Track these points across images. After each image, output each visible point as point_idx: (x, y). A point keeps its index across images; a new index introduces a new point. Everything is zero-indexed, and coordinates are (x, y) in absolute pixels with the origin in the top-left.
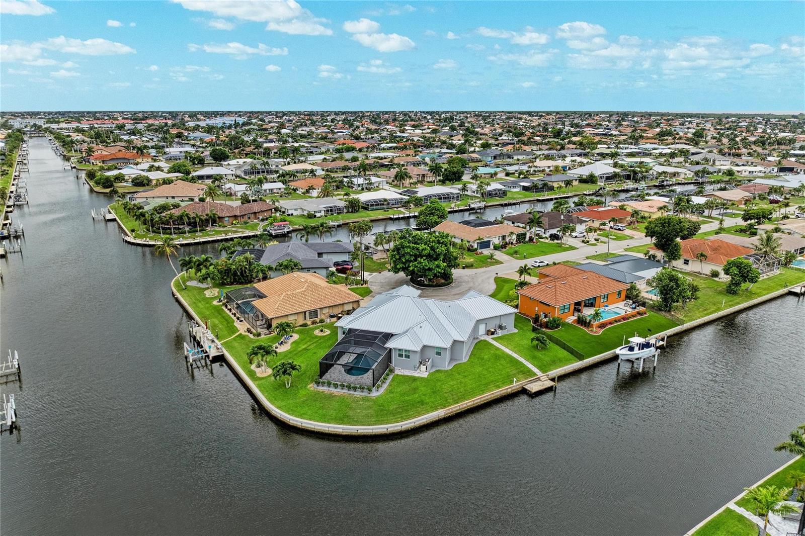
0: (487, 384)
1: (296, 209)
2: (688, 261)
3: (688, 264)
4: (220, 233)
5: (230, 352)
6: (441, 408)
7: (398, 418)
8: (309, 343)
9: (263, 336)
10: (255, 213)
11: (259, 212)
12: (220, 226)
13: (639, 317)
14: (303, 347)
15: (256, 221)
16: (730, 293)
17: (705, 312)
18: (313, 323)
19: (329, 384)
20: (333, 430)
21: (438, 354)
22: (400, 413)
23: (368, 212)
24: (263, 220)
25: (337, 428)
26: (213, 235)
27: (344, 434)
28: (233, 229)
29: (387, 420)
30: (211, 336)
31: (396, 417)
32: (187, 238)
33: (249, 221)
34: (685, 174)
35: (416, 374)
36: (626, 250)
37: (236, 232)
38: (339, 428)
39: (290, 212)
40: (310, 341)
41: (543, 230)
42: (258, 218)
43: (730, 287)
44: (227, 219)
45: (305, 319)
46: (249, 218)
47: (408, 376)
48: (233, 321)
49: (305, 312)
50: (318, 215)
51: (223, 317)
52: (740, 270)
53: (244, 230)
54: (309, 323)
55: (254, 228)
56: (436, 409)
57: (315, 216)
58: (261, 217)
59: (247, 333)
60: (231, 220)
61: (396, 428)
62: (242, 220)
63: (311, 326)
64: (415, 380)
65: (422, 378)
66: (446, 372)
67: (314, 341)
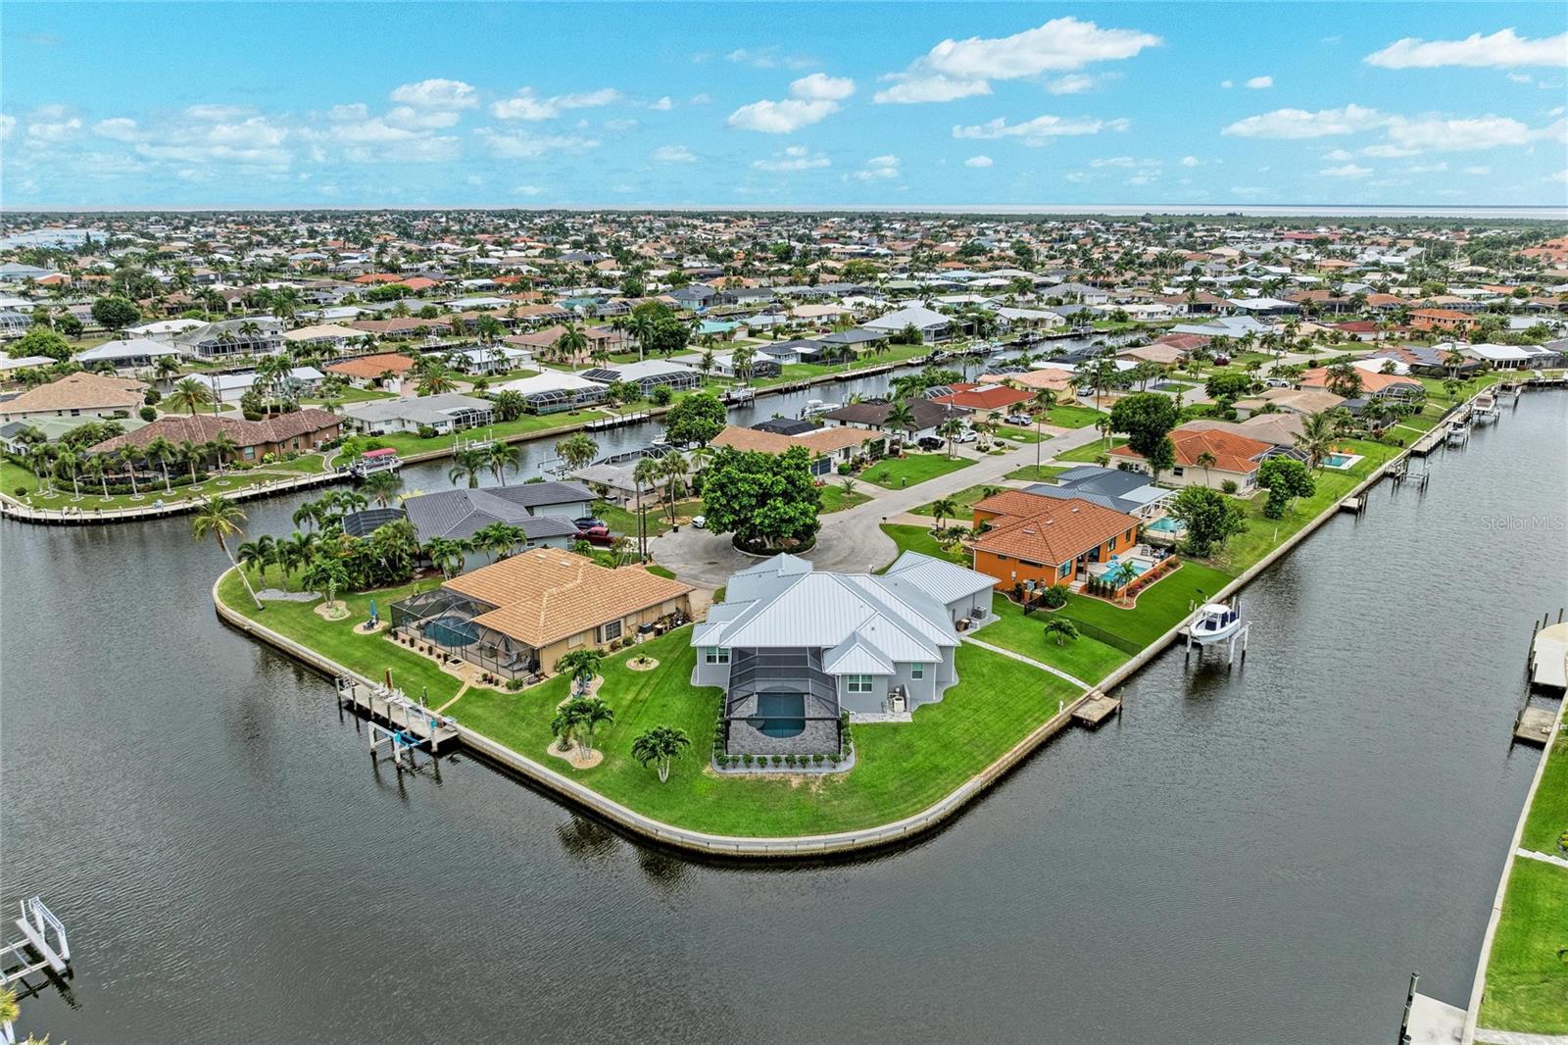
0: (1020, 719)
1: (388, 422)
2: (1181, 469)
3: (1181, 474)
4: (236, 483)
5: (474, 729)
6: (975, 774)
7: (915, 804)
8: (635, 689)
9: (526, 687)
10: (307, 435)
11: (314, 433)
12: (237, 468)
13: (1173, 571)
14: (630, 697)
15: (310, 451)
16: (1272, 517)
17: (1256, 553)
18: (614, 648)
19: (748, 761)
20: (805, 847)
21: (918, 675)
22: (913, 793)
23: (538, 418)
24: (324, 449)
25: (814, 842)
26: (228, 488)
27: (828, 851)
28: (269, 472)
29: (899, 811)
30: (408, 702)
32: (171, 499)
33: (298, 451)
34: (1055, 322)
35: (889, 718)
36: (1057, 458)
37: (280, 477)
38: (819, 842)
39: (376, 428)
40: (631, 684)
41: (907, 433)
42: (315, 445)
43: (1270, 507)
44: (250, 450)
45: (599, 641)
46: (296, 446)
47: (878, 724)
48: (436, 666)
49: (598, 628)
50: (441, 430)
51: (404, 659)
52: (1287, 477)
53: (296, 473)
54: (606, 649)
55: (314, 465)
56: (967, 778)
57: (436, 433)
58: (320, 443)
59: (486, 686)
60: (258, 452)
61: (919, 824)
62: (283, 451)
63: (612, 654)
64: (896, 728)
65: (906, 725)
66: (938, 706)
67: (642, 683)
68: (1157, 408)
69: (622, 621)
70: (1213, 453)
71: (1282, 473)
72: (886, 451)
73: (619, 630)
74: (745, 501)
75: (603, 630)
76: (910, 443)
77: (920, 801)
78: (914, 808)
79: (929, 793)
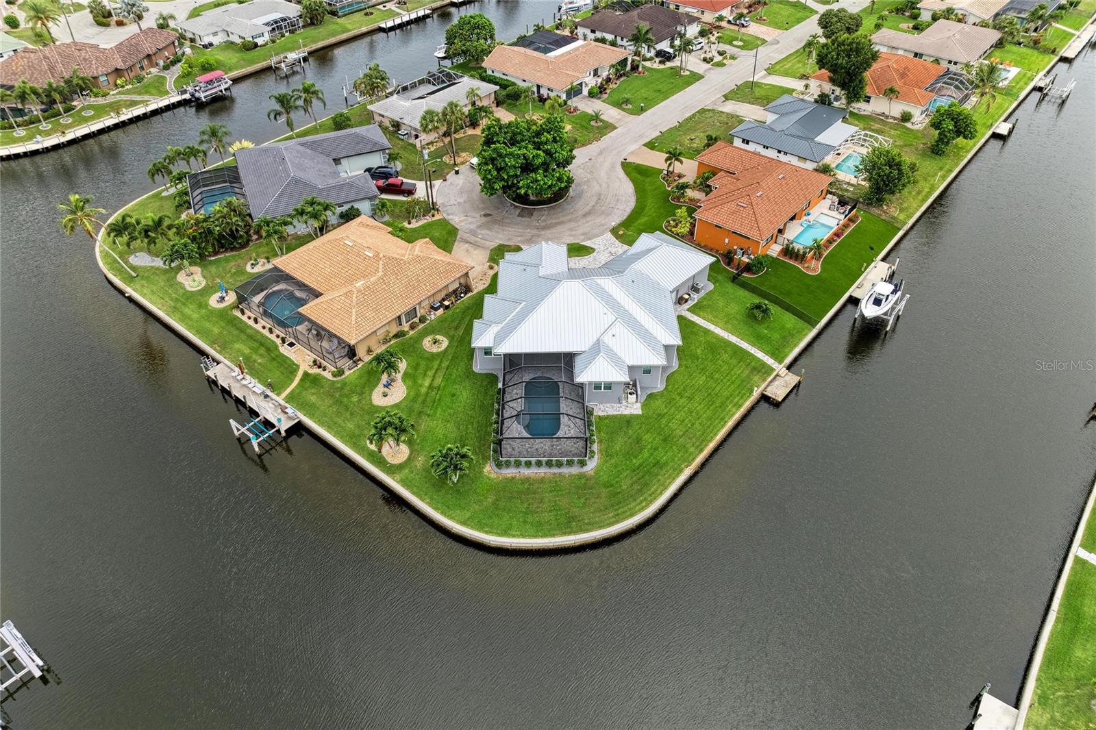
0: (723, 405)
1: (215, 34)
2: (869, 98)
3: (868, 102)
4: (101, 111)
5: (311, 416)
6: (687, 467)
7: (642, 502)
8: (430, 373)
9: (347, 373)
10: (149, 56)
11: (155, 54)
12: (96, 96)
13: (853, 226)
14: (427, 383)
15: (154, 70)
16: (937, 154)
17: (920, 197)
19: (518, 463)
21: (648, 371)
22: (640, 491)
23: (339, 20)
24: (166, 68)
26: (92, 118)
28: (124, 97)
29: (630, 509)
30: (259, 388)
31: (638, 501)
32: (48, 134)
33: (144, 73)
35: (624, 410)
36: (770, 71)
37: (133, 104)
38: (569, 539)
39: (206, 41)
40: (428, 368)
41: (646, 47)
42: (157, 64)
43: (937, 145)
44: (104, 78)
45: (401, 325)
46: (142, 68)
47: (615, 417)
48: (276, 346)
49: (399, 317)
50: (260, 41)
51: (251, 337)
52: (956, 123)
53: (146, 97)
54: (406, 329)
55: (159, 87)
56: (681, 471)
57: (256, 45)
58: (161, 63)
59: (316, 371)
60: (111, 79)
62: (132, 75)
63: (411, 333)
64: (628, 421)
65: (637, 417)
66: (661, 394)
67: (435, 367)
68: (858, 51)
69: (417, 306)
70: (898, 84)
71: (952, 120)
72: (628, 68)
73: (416, 313)
75: (403, 317)
76: (648, 55)
77: (645, 499)
78: (640, 506)
79: (653, 490)
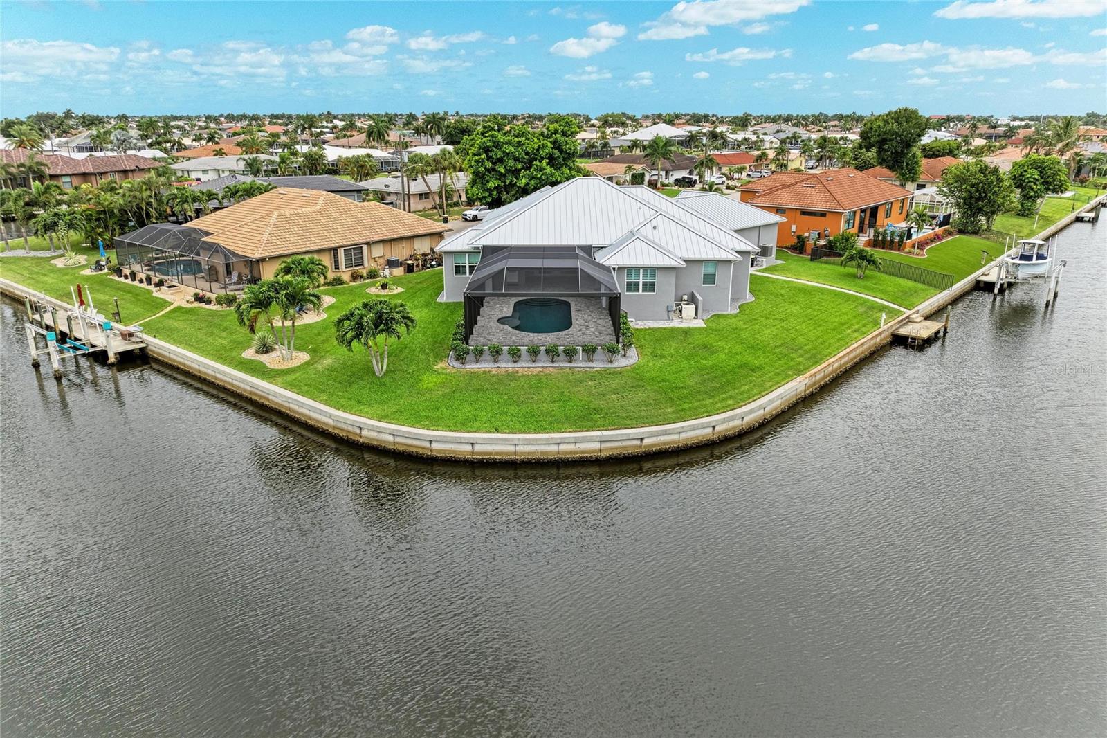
0: (837, 330)
1: (205, 171)
2: (923, 185)
6: (799, 374)
10: (125, 172)
11: (133, 171)
13: (951, 237)
16: (1023, 215)
18: (355, 277)
19: (496, 353)
21: (709, 279)
22: (722, 388)
25: (584, 440)
29: (705, 406)
30: (101, 320)
35: (675, 323)
38: (591, 440)
39: (194, 177)
43: (1022, 204)
44: (67, 179)
45: (336, 268)
47: (664, 329)
48: (149, 291)
49: (337, 249)
51: (121, 290)
54: (346, 277)
56: (787, 378)
59: (195, 304)
60: (76, 181)
61: (732, 424)
63: (352, 283)
64: (686, 332)
65: (700, 329)
66: (736, 316)
68: (907, 119)
69: (365, 247)
73: (362, 258)
74: (510, 163)
75: (341, 253)
77: (731, 397)
79: (742, 389)
